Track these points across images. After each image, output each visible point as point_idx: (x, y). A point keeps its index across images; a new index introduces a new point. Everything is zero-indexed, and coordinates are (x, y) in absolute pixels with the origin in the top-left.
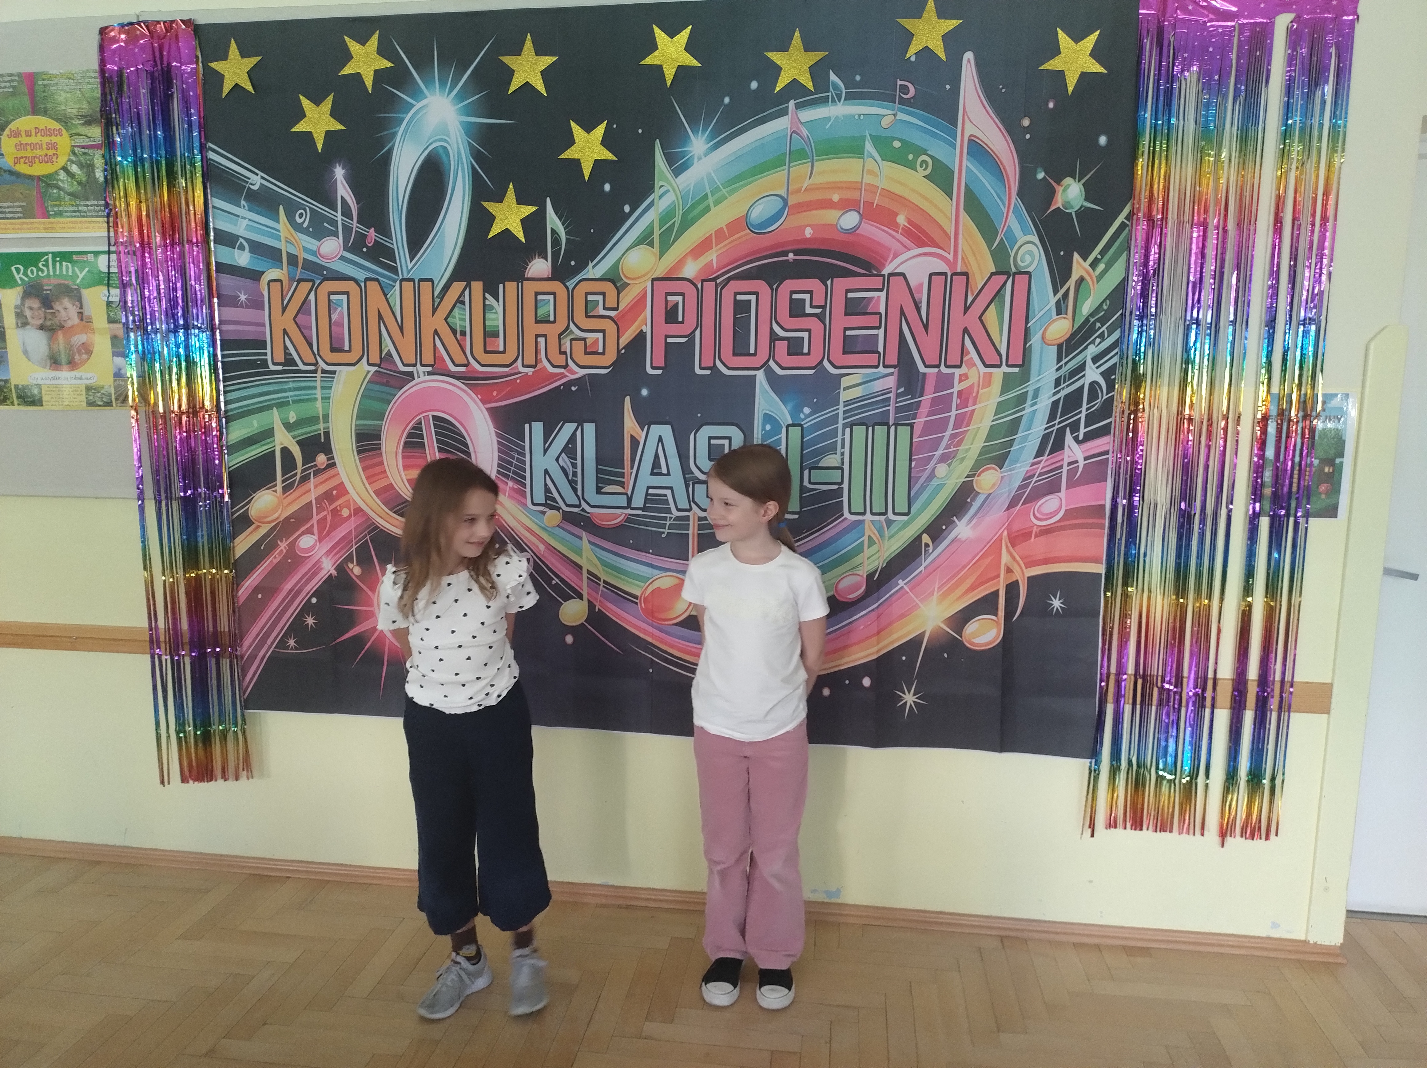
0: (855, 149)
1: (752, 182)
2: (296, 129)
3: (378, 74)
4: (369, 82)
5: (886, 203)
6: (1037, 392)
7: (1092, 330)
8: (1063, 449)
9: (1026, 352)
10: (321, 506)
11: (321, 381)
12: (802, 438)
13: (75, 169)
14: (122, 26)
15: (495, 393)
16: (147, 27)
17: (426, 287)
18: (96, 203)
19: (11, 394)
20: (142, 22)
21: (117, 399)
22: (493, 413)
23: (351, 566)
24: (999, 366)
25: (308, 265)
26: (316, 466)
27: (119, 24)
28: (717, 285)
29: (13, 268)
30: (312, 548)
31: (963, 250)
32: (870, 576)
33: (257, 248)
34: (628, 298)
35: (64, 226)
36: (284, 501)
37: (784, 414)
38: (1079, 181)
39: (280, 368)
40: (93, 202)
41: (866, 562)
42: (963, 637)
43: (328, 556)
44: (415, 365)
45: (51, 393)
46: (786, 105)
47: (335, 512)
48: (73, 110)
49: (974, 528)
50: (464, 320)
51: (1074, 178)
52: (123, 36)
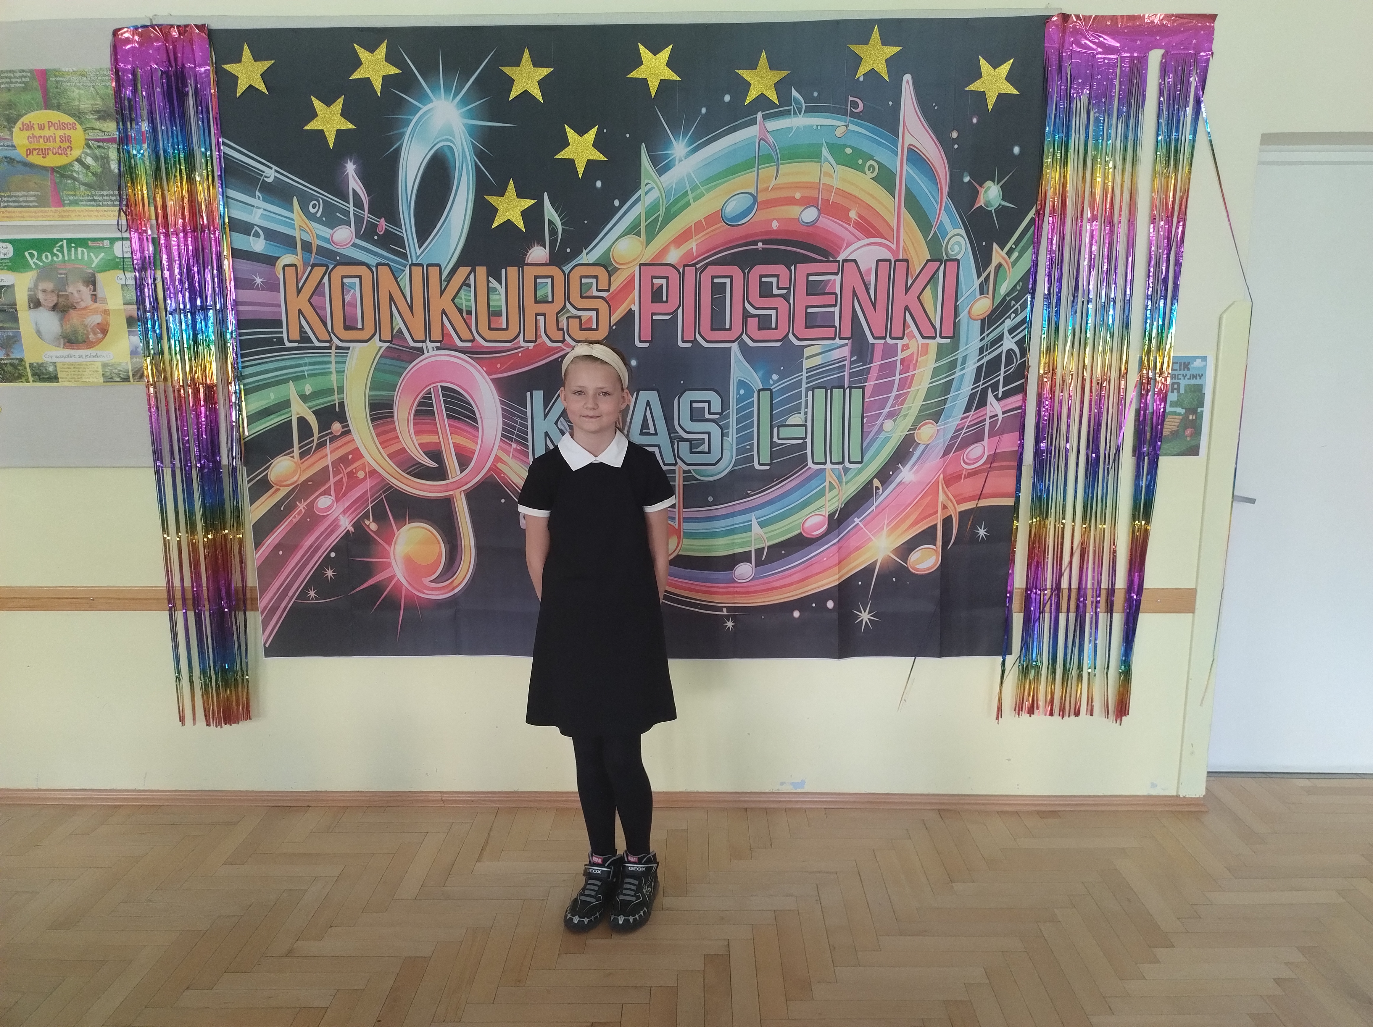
0: (813, 155)
1: (727, 181)
2: (308, 127)
3: (387, 79)
4: (378, 86)
5: (840, 200)
6: (965, 358)
7: (1008, 307)
8: (986, 406)
9: (956, 326)
10: (338, 469)
11: (335, 356)
12: (772, 401)
13: (89, 161)
14: (136, 28)
15: (499, 366)
16: (161, 30)
17: (434, 271)
18: (111, 193)
19: (26, 372)
20: (156, 25)
21: (134, 375)
22: (498, 383)
23: (367, 522)
24: (934, 338)
25: (322, 251)
26: (331, 433)
27: (133, 27)
28: (696, 269)
29: (26, 254)
30: (330, 507)
31: (903, 241)
32: (831, 516)
33: (271, 235)
34: (618, 281)
35: (79, 214)
36: (301, 466)
37: (756, 381)
38: (997, 184)
39: (295, 345)
40: (108, 192)
41: (828, 504)
42: (908, 564)
43: (345, 514)
44: (424, 341)
45: (67, 370)
46: (756, 116)
47: (351, 475)
48: (87, 106)
49: (915, 473)
50: (470, 301)
51: (994, 182)
52: (136, 38)
